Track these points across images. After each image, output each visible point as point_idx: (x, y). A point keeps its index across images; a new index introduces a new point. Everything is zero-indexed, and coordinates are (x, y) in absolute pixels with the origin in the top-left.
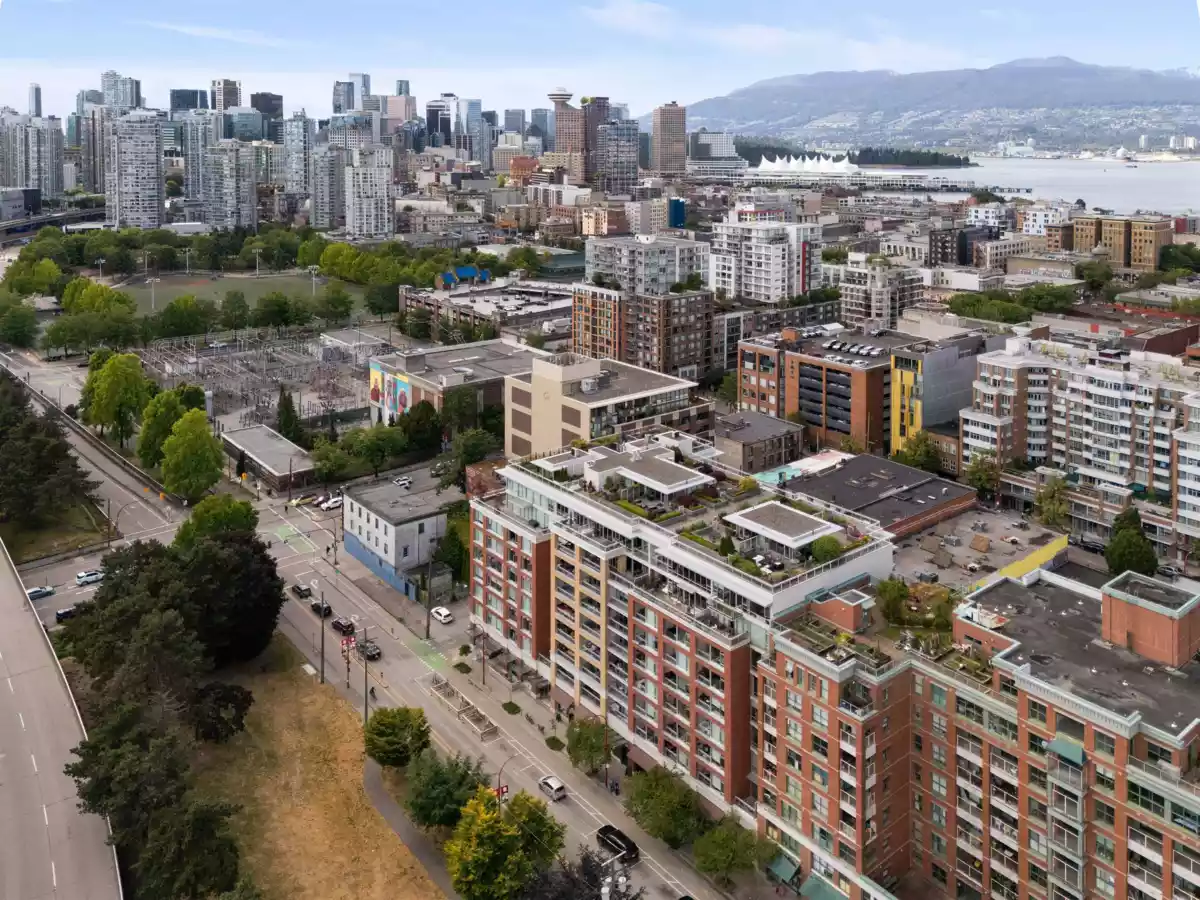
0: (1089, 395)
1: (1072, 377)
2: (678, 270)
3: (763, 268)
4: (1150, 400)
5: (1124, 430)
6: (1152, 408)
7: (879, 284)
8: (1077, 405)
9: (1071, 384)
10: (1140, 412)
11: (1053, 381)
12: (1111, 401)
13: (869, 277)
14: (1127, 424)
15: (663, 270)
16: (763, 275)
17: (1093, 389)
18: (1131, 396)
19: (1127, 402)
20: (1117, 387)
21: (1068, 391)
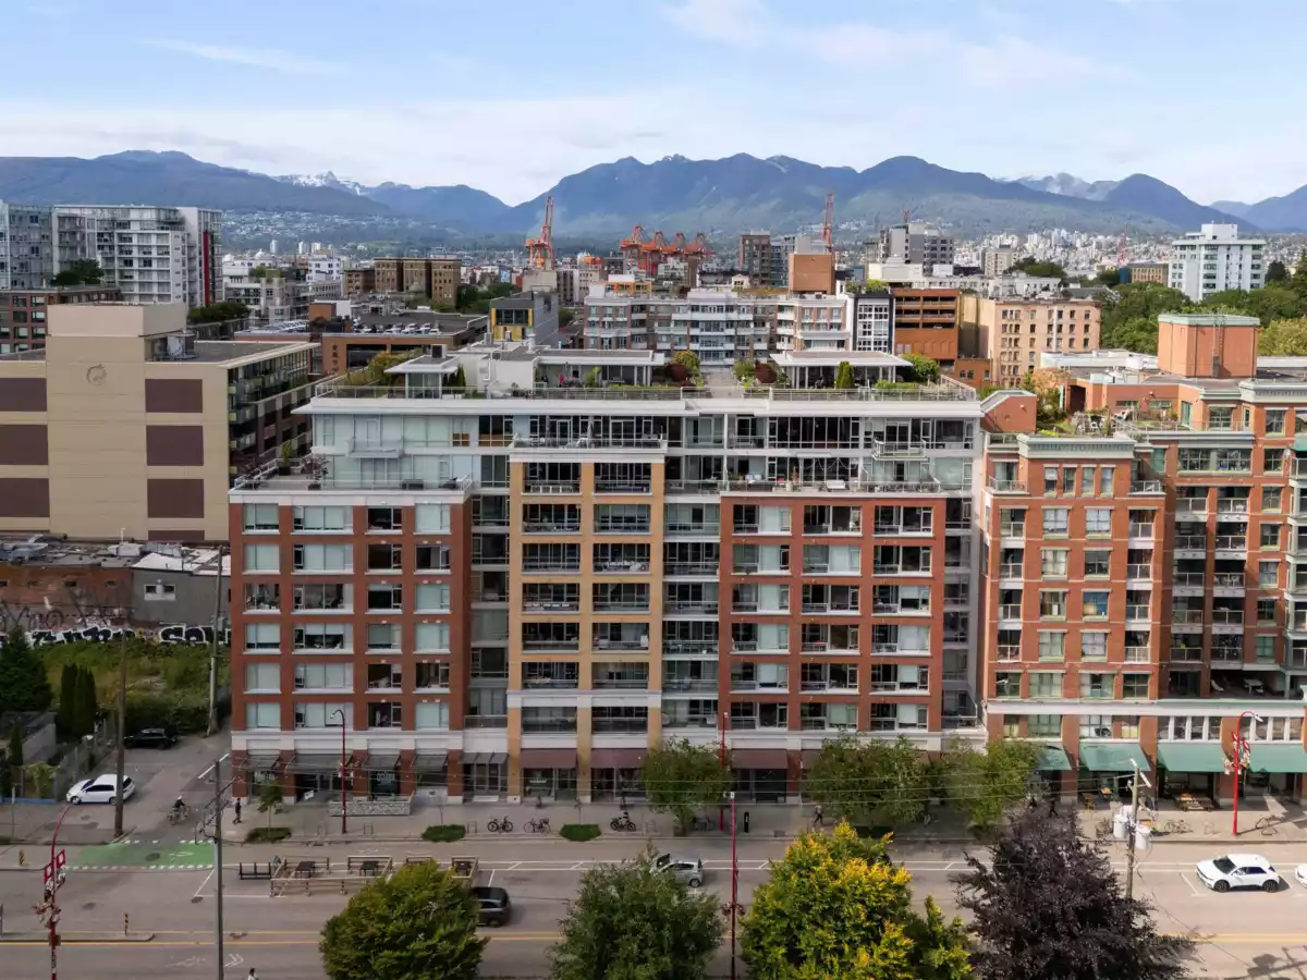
0: (695, 324)
1: (674, 309)
2: (56, 254)
3: (155, 266)
4: (750, 317)
5: (729, 354)
6: (752, 325)
7: (278, 301)
8: (681, 339)
9: (675, 317)
10: (743, 332)
11: (654, 319)
12: (715, 325)
13: (263, 293)
14: (731, 346)
15: (35, 250)
16: (155, 278)
17: (697, 316)
18: (734, 316)
19: (730, 324)
20: (720, 309)
21: (672, 325)
